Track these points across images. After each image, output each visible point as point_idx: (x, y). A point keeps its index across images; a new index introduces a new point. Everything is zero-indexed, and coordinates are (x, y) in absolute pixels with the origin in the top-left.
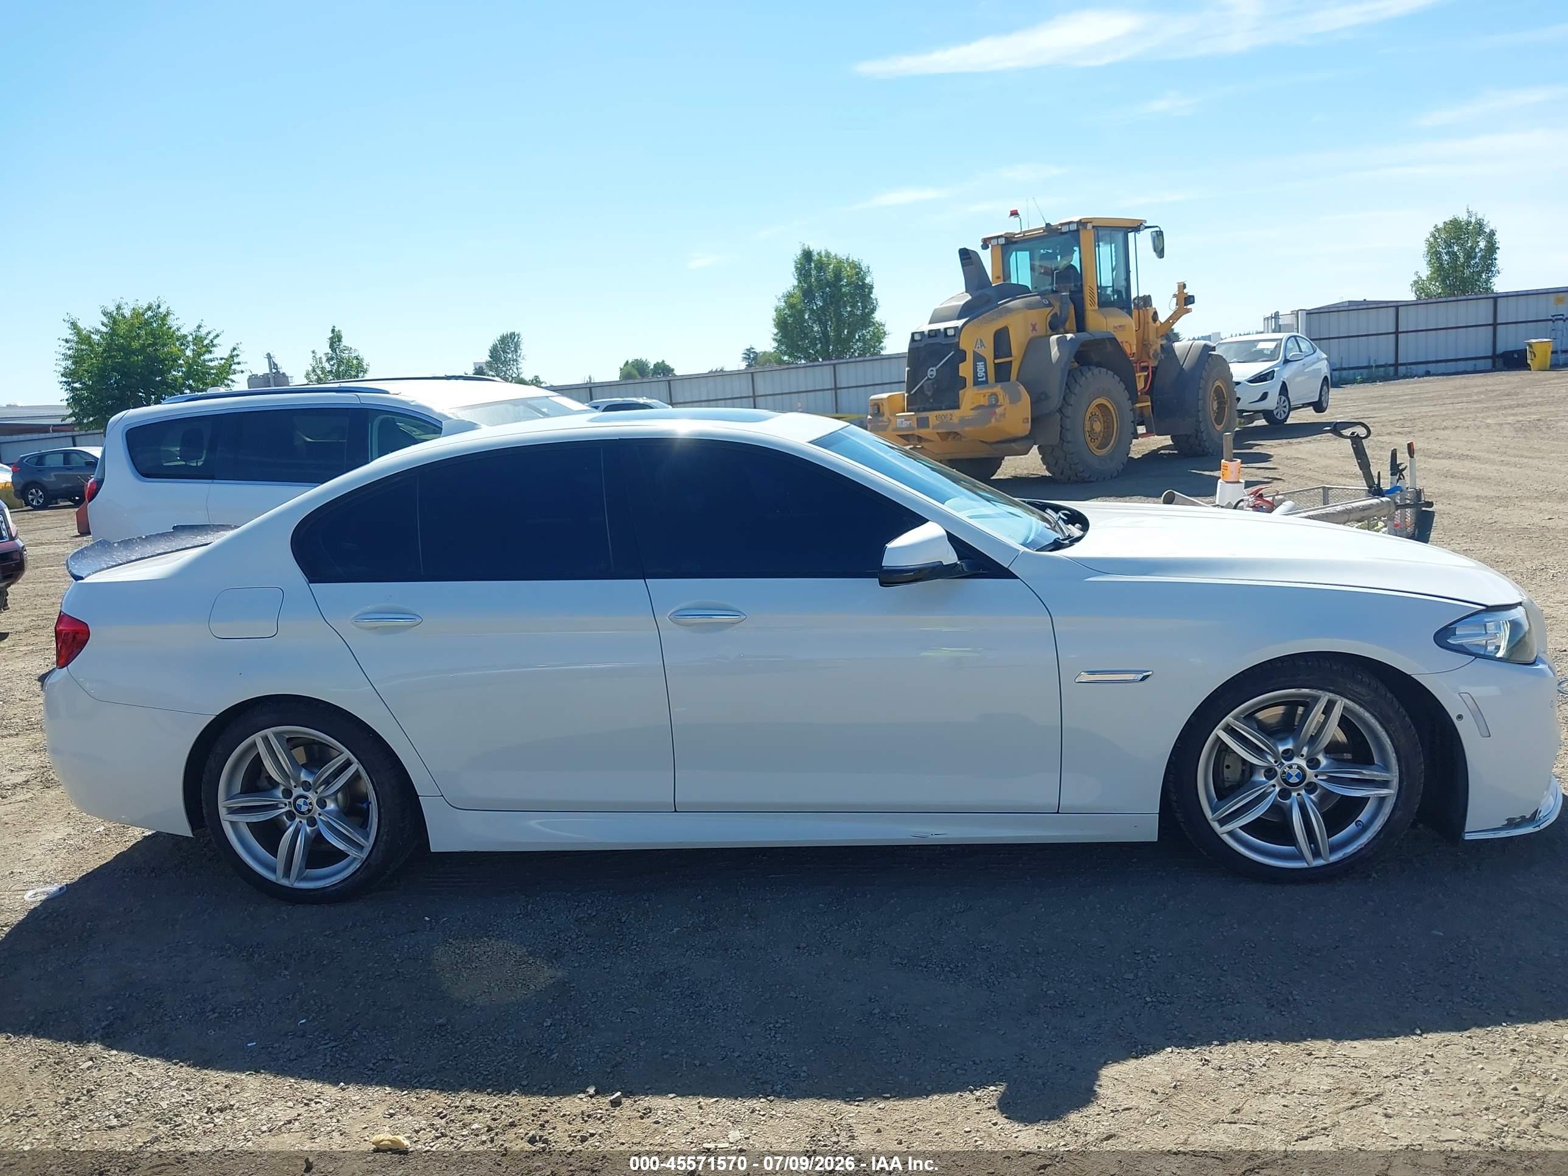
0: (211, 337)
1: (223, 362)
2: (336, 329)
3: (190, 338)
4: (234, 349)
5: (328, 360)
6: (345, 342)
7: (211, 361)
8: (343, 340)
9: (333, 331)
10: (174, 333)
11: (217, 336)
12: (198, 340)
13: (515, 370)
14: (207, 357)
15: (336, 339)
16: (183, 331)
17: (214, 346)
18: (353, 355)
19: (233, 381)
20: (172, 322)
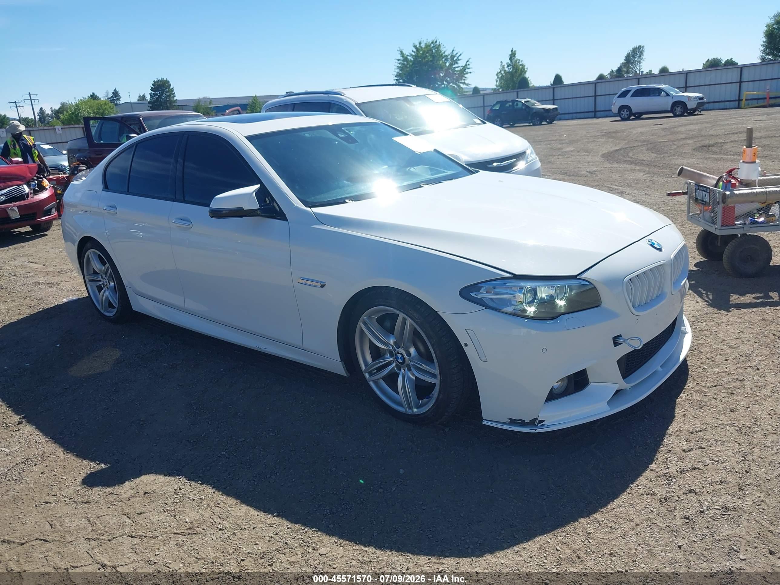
0: (458, 55)
1: (461, 68)
2: (514, 50)
3: (449, 57)
4: (468, 61)
5: (508, 66)
6: (517, 56)
7: (457, 67)
8: (516, 55)
9: (512, 51)
10: (442, 54)
11: (460, 55)
12: (452, 57)
13: (638, 67)
14: (456, 65)
15: (513, 55)
16: (446, 53)
17: (459, 60)
18: (520, 63)
19: (465, 77)
20: (443, 49)
